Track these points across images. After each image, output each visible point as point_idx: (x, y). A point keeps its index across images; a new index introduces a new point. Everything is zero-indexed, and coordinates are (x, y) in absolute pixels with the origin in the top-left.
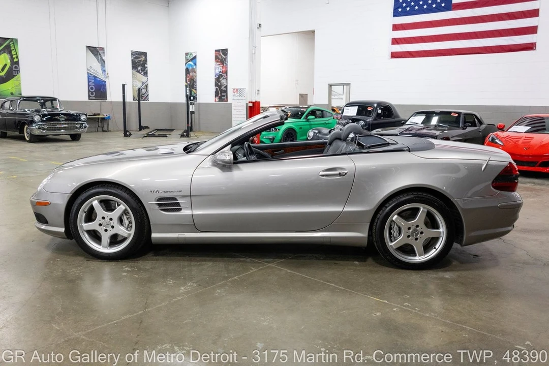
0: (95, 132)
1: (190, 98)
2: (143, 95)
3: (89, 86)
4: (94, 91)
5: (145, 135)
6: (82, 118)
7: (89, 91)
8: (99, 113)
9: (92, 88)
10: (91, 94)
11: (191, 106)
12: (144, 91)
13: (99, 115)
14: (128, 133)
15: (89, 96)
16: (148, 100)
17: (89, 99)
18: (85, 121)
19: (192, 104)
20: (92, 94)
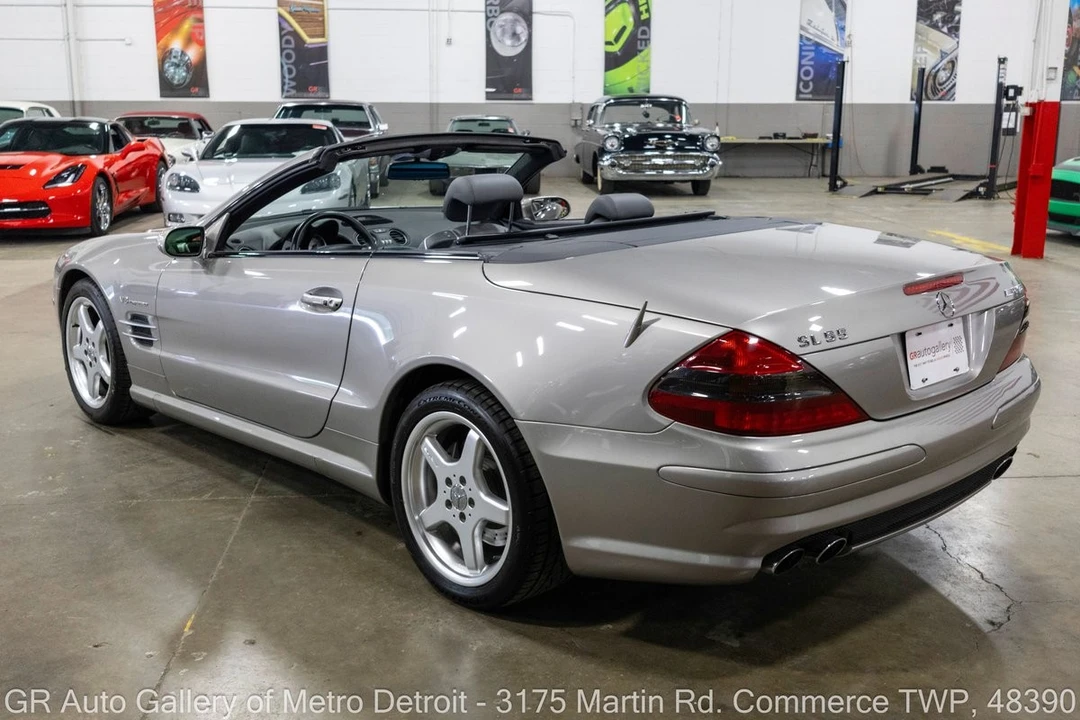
0: (804, 177)
1: (1006, 93)
2: (940, 84)
3: (800, 66)
4: (812, 80)
5: (880, 190)
6: (709, 146)
7: (799, 79)
8: (818, 131)
9: (807, 73)
10: (804, 87)
11: (1006, 115)
12: (943, 76)
13: (815, 136)
14: (839, 183)
15: (799, 92)
16: (952, 97)
17: (798, 99)
18: (713, 153)
19: (1009, 109)
20: (806, 86)
